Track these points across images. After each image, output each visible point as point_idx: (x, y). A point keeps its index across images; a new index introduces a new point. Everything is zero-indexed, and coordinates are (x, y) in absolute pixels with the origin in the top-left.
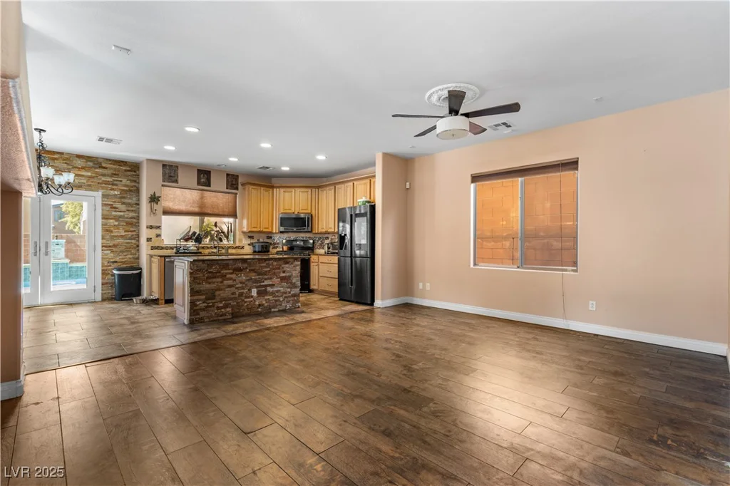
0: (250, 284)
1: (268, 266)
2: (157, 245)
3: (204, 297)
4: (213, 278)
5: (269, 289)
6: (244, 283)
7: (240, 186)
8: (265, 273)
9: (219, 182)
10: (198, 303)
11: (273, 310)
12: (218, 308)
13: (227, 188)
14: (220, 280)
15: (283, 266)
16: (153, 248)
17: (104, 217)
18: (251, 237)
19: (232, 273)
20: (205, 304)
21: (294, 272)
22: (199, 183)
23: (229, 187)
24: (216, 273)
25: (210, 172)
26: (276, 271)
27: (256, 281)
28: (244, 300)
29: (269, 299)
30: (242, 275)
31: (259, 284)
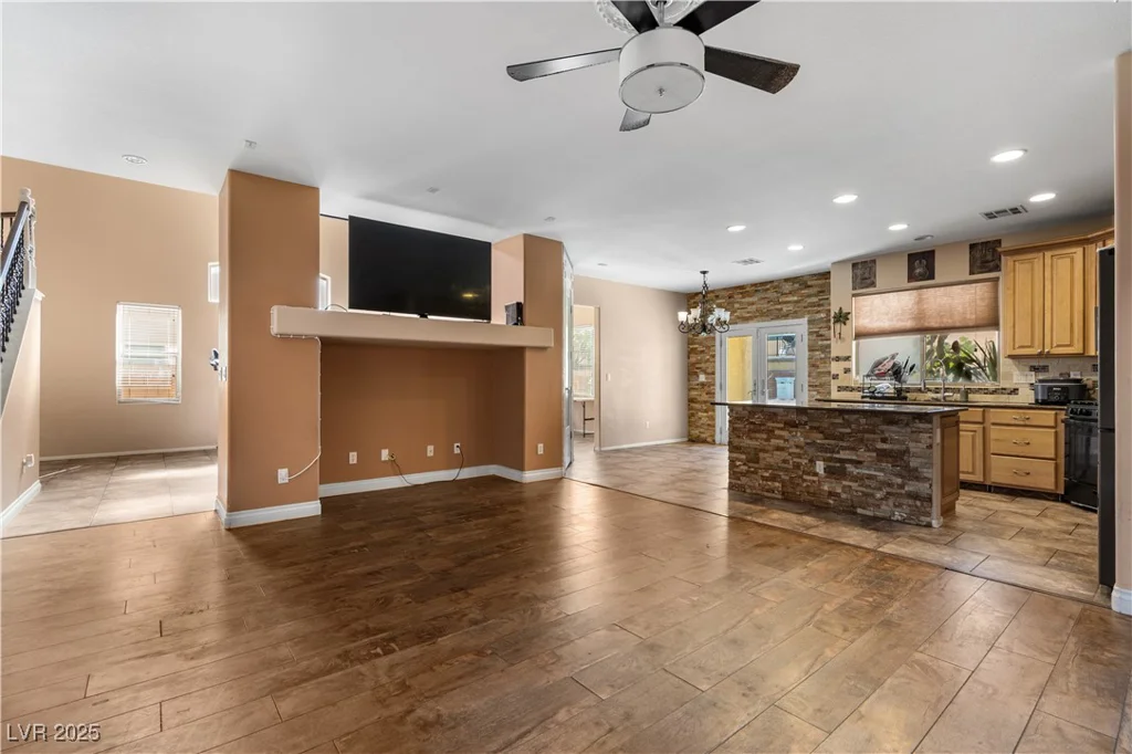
0: (811, 451)
1: (847, 424)
2: (844, 384)
3: (744, 457)
4: (756, 432)
5: (850, 468)
6: (801, 448)
7: (1005, 261)
8: (842, 437)
10: (738, 463)
11: (859, 511)
12: (763, 478)
13: (971, 273)
14: (765, 436)
15: (884, 427)
16: (840, 389)
18: (1039, 368)
19: (781, 429)
20: (747, 468)
21: (911, 445)
22: (911, 278)
23: (977, 270)
24: (760, 425)
25: (933, 252)
26: (866, 436)
27: (822, 448)
28: (801, 477)
29: (850, 487)
30: (799, 434)
31: (829, 455)
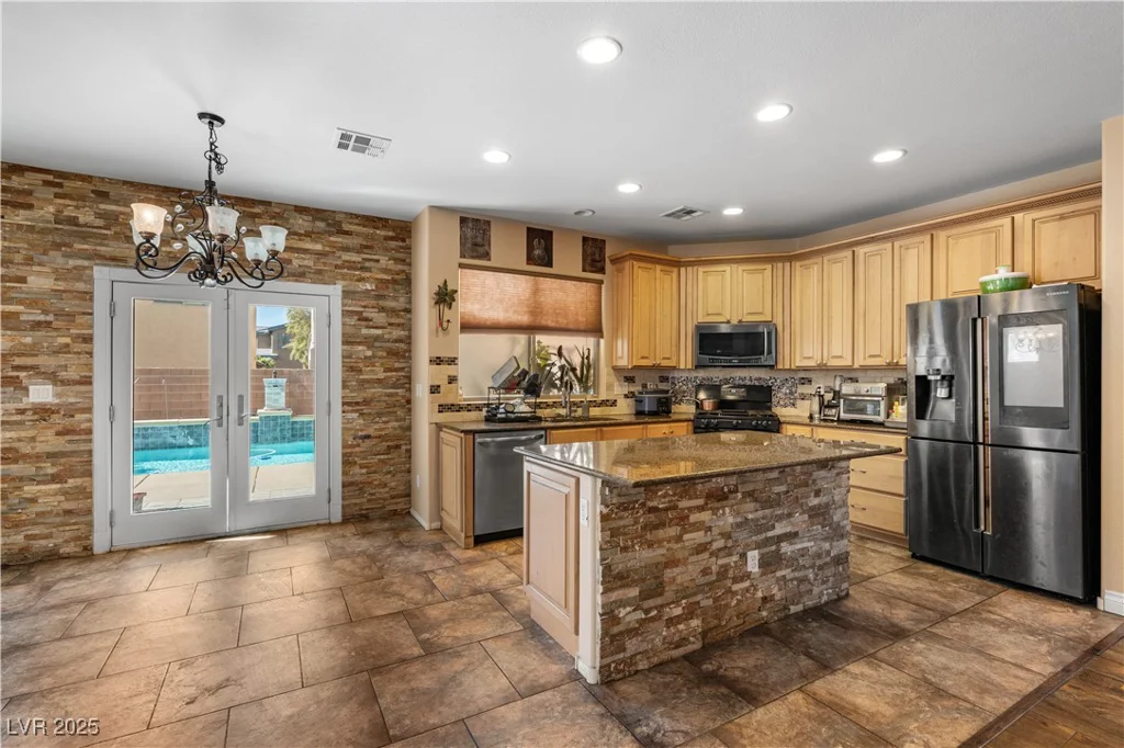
0: (741, 535)
2: (450, 401)
3: (634, 592)
4: (656, 527)
5: (786, 548)
6: (730, 536)
7: (608, 266)
8: (777, 501)
9: (568, 257)
10: (622, 612)
12: (671, 622)
13: (584, 270)
14: (673, 531)
16: (443, 408)
17: (348, 340)
18: (630, 380)
19: (701, 509)
20: (640, 615)
21: (836, 492)
22: (530, 260)
23: (588, 267)
25: (551, 233)
27: (760, 527)
28: (729, 591)
29: (784, 576)
30: (727, 510)
31: (763, 536)
